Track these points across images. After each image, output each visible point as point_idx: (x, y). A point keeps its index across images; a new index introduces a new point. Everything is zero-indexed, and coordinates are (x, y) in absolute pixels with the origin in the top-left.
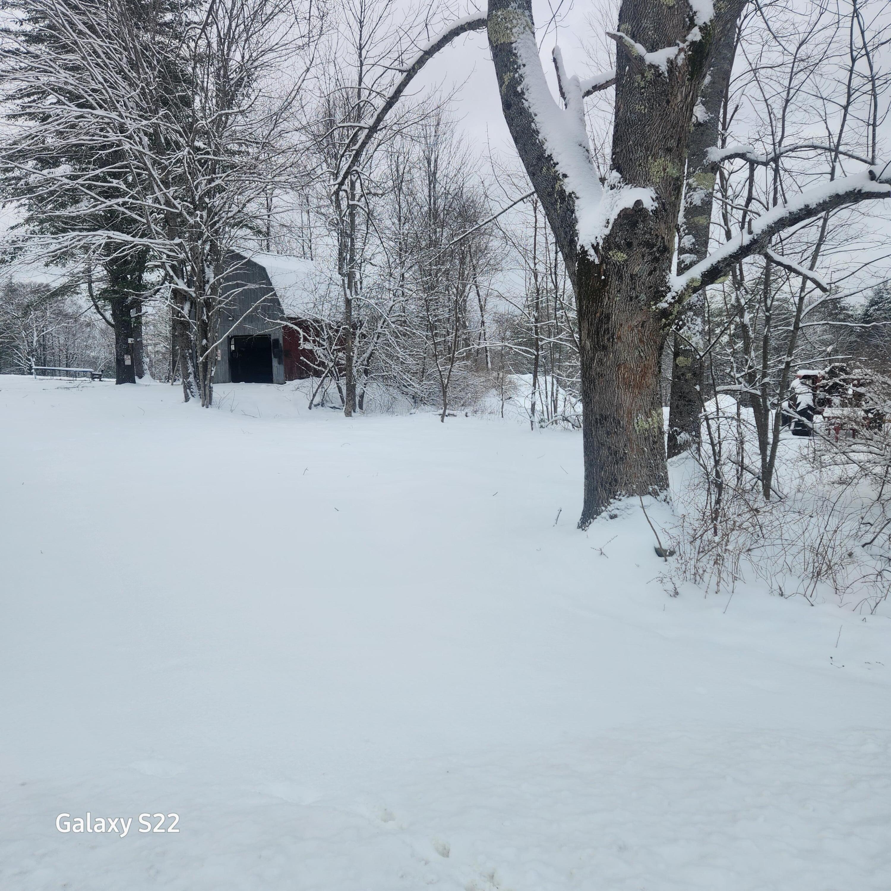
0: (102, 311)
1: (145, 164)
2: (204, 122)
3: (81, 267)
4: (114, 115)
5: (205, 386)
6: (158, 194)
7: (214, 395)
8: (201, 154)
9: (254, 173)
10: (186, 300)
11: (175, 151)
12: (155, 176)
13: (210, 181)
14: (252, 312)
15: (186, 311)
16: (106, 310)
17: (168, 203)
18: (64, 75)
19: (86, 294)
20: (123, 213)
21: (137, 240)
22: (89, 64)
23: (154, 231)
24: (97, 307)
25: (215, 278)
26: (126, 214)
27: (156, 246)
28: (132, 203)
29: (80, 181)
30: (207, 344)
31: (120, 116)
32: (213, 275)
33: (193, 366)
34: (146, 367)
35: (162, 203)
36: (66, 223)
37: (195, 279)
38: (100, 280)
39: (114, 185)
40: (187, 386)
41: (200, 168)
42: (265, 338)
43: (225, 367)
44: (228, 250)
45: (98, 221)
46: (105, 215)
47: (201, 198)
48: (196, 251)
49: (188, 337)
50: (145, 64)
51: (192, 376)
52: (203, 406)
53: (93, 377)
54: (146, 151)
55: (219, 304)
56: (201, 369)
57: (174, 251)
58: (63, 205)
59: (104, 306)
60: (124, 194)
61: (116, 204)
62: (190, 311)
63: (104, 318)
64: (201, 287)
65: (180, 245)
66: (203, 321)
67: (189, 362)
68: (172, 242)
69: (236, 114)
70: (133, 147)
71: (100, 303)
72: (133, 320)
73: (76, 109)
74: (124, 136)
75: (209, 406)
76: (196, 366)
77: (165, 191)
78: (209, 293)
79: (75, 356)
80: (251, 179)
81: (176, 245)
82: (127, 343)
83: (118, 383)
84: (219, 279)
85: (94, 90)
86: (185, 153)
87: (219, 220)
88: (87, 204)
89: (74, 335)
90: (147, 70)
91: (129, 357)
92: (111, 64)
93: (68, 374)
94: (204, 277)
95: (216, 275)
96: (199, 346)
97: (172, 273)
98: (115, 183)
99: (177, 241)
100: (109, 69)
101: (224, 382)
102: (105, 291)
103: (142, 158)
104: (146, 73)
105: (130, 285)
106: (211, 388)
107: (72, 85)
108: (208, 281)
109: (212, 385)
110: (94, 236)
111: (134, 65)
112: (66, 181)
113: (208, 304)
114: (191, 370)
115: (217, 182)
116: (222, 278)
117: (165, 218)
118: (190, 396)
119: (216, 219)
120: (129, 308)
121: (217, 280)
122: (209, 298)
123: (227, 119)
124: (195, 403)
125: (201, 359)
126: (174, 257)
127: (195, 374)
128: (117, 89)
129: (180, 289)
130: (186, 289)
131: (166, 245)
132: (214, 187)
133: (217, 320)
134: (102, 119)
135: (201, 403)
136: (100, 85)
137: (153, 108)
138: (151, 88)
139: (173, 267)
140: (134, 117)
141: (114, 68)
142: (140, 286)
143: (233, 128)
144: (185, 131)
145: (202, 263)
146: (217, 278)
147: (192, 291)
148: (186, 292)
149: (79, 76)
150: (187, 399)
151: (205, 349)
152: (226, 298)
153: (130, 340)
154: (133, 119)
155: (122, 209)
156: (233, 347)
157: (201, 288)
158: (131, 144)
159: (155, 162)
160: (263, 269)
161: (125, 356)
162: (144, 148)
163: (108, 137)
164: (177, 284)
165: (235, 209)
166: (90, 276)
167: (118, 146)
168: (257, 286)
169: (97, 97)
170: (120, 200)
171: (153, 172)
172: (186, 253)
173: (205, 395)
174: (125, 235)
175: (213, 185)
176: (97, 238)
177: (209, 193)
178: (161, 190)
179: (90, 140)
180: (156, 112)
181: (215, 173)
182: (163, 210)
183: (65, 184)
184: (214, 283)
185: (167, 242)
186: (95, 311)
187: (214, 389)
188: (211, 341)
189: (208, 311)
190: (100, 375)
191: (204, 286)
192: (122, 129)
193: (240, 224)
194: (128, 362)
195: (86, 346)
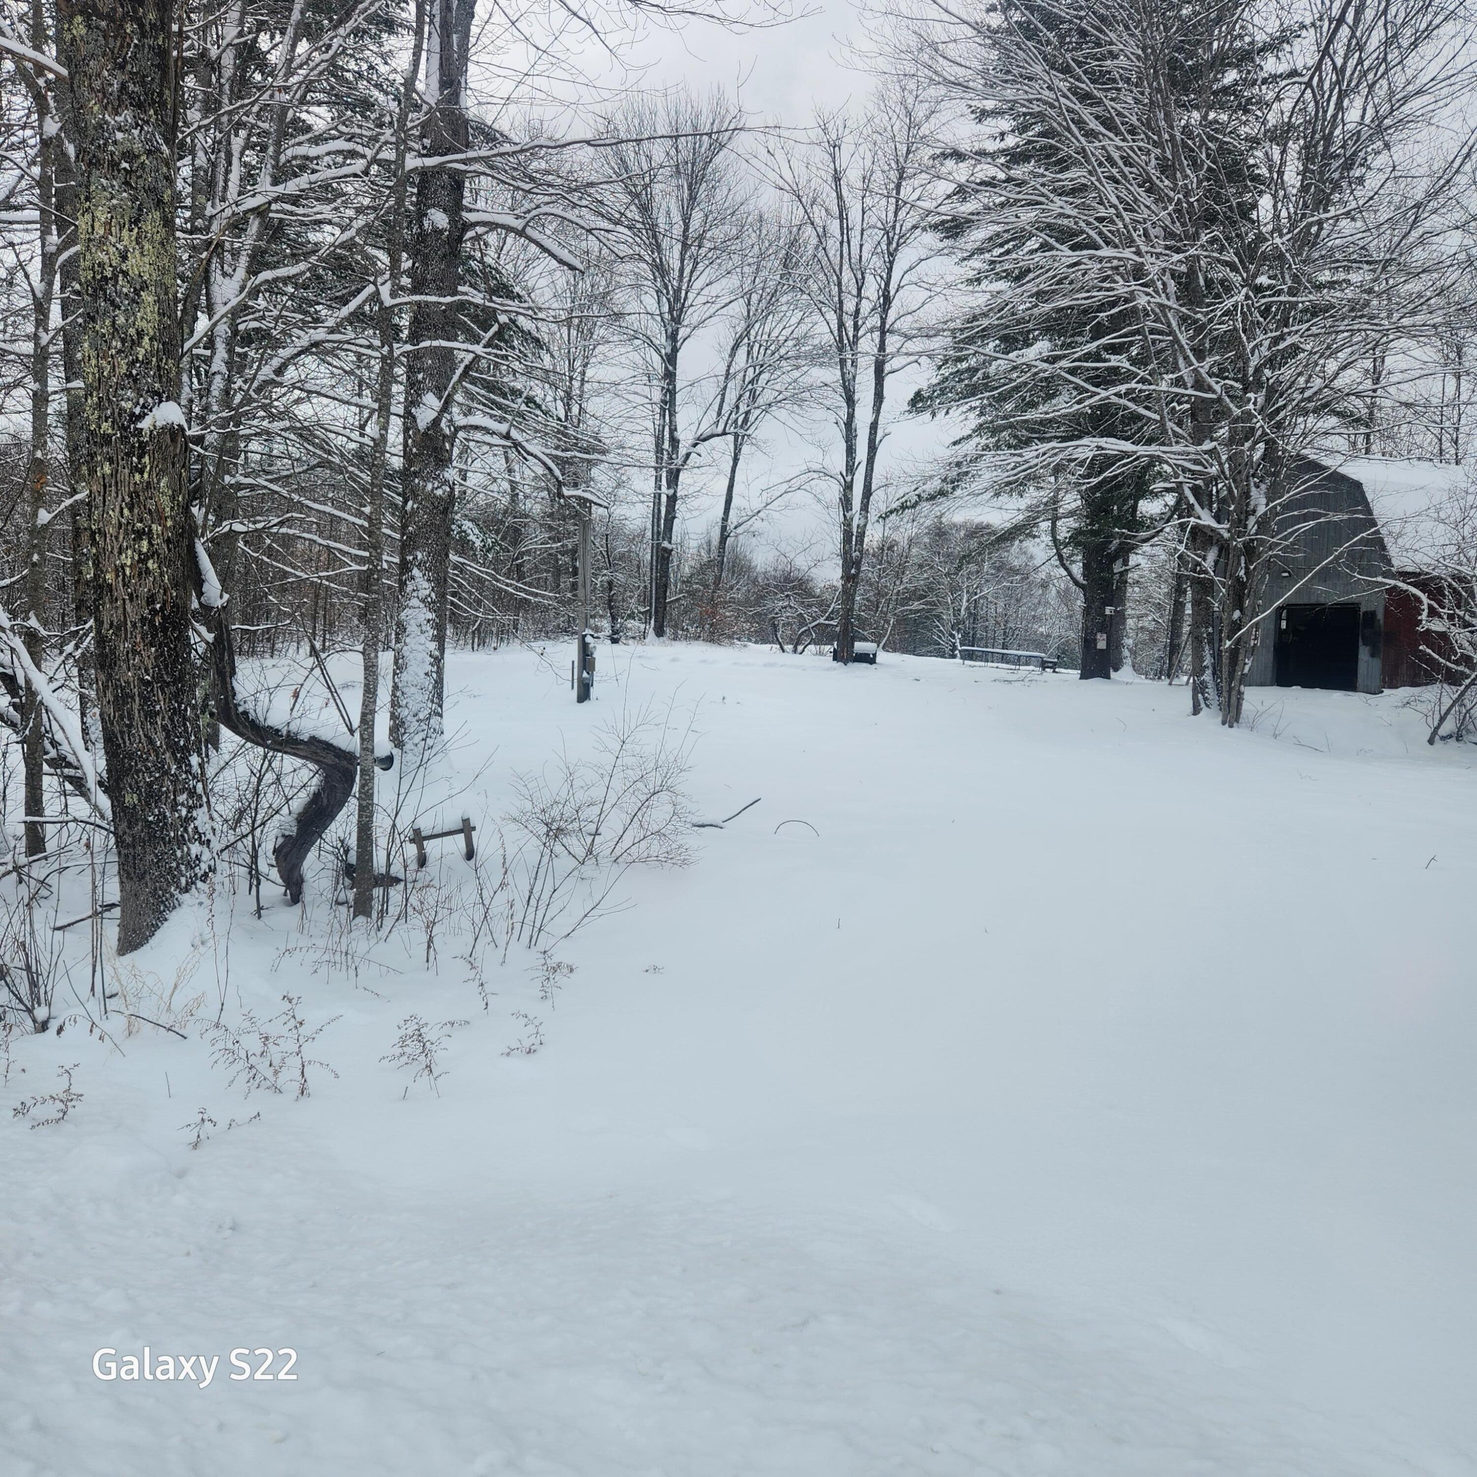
0: (1067, 563)
1: (1169, 325)
2: (1278, 241)
3: (1044, 495)
4: (1128, 253)
5: (1230, 690)
6: (1185, 371)
7: (1245, 706)
8: (1270, 296)
9: (1362, 317)
10: (1212, 544)
11: (1221, 297)
12: (1184, 342)
13: (1276, 341)
14: (1331, 562)
15: (1209, 564)
16: (1074, 562)
17: (1199, 384)
18: (1059, 203)
19: (1047, 539)
20: (1126, 408)
21: (1141, 450)
22: (1099, 180)
23: (1170, 432)
24: (1061, 558)
25: (1267, 505)
26: (1128, 408)
27: (1172, 456)
28: (1141, 391)
29: (1064, 363)
30: (1240, 619)
31: (1138, 253)
32: (1264, 501)
33: (1213, 656)
34: (1126, 653)
35: (1189, 385)
36: (1033, 431)
37: (1232, 508)
38: (1071, 514)
39: (1112, 364)
40: (1199, 689)
41: (1261, 320)
42: (1350, 609)
43: (1267, 657)
44: (1298, 455)
45: (1079, 424)
46: (1093, 413)
47: (1258, 370)
48: (1240, 461)
49: (1209, 606)
50: (1185, 163)
51: (1209, 672)
52: (1224, 723)
53: (1044, 665)
54: (1172, 303)
55: (1270, 549)
56: (1225, 660)
57: (1201, 464)
58: (1033, 405)
59: (1072, 555)
60: (1130, 376)
61: (1115, 394)
62: (1216, 563)
63: (1070, 574)
64: (1240, 521)
65: (1212, 452)
66: (1238, 578)
67: (1207, 647)
68: (1199, 448)
69: (1337, 218)
70: (1152, 300)
71: (1066, 552)
72: (1117, 577)
73: (1070, 253)
74: (1140, 285)
75: (1235, 724)
76: (1217, 656)
77: (1196, 364)
78: (1253, 531)
79: (1017, 632)
80: (1356, 327)
81: (1206, 452)
82: (1103, 614)
83: (1083, 677)
84: (1275, 507)
85: (1100, 220)
86: (1241, 297)
87: (1285, 406)
88: (1067, 399)
89: (1018, 600)
90: (1189, 172)
91: (1105, 636)
92: (1131, 173)
93: (1004, 658)
94: (1248, 505)
95: (1269, 500)
96: (1226, 622)
97: (1192, 500)
98: (1115, 361)
99: (1208, 445)
100: (1129, 181)
101: (1262, 685)
102: (1078, 532)
103: (1165, 316)
104: (1186, 177)
105: (1118, 521)
106: (1240, 693)
107: (1069, 217)
108: (1254, 511)
109: (1242, 688)
110: (1077, 446)
111: (1166, 168)
112: (1045, 365)
113: (1250, 551)
114: (1208, 661)
115: (1289, 341)
116: (1280, 504)
117: (1191, 409)
118: (1203, 705)
119: (1281, 403)
120: (1113, 558)
121: (1270, 509)
122: (1252, 540)
123: (1321, 229)
124: (1210, 718)
125: (1228, 643)
126: (1200, 473)
127: (1214, 668)
128: (1135, 211)
129: (1204, 526)
130: (1214, 525)
131: (1188, 454)
132: (1284, 349)
133: (1264, 577)
134: (1109, 261)
135: (1220, 719)
136: (1113, 211)
137: (1192, 231)
138: (1192, 200)
139: (1195, 490)
140: (1159, 250)
141: (1134, 179)
142: (1135, 523)
143: (1330, 244)
144: (1241, 261)
145: (1247, 480)
146: (1271, 505)
147: (1223, 529)
148: (1213, 530)
149: (1080, 201)
150: (1196, 710)
151: (1236, 626)
152: (1285, 538)
153: (1108, 610)
154: (1156, 254)
155: (1123, 401)
156: (1284, 625)
157: (1240, 524)
158: (1148, 294)
159: (1184, 319)
160: (1358, 485)
161: (1099, 636)
162: (1168, 299)
163: (1113, 289)
164: (1199, 518)
165: (1317, 383)
166: (1056, 509)
167: (1127, 301)
168: (1346, 517)
169: (1104, 229)
170: (1123, 388)
171: (1180, 337)
172: (1221, 464)
173: (1229, 706)
174: (1123, 442)
175: (1282, 346)
176: (1080, 450)
177: (1271, 362)
178: (1191, 364)
179: (1086, 298)
180: (1196, 237)
181: (1286, 326)
182: (1190, 396)
183: (1041, 371)
184: (1265, 514)
185: (1192, 449)
186: (1058, 563)
187: (1245, 697)
188: (1248, 612)
189: (1249, 562)
190: (1055, 664)
191: (1247, 519)
192: (1138, 272)
193: (1324, 408)
194: (1102, 645)
195: (1034, 617)
